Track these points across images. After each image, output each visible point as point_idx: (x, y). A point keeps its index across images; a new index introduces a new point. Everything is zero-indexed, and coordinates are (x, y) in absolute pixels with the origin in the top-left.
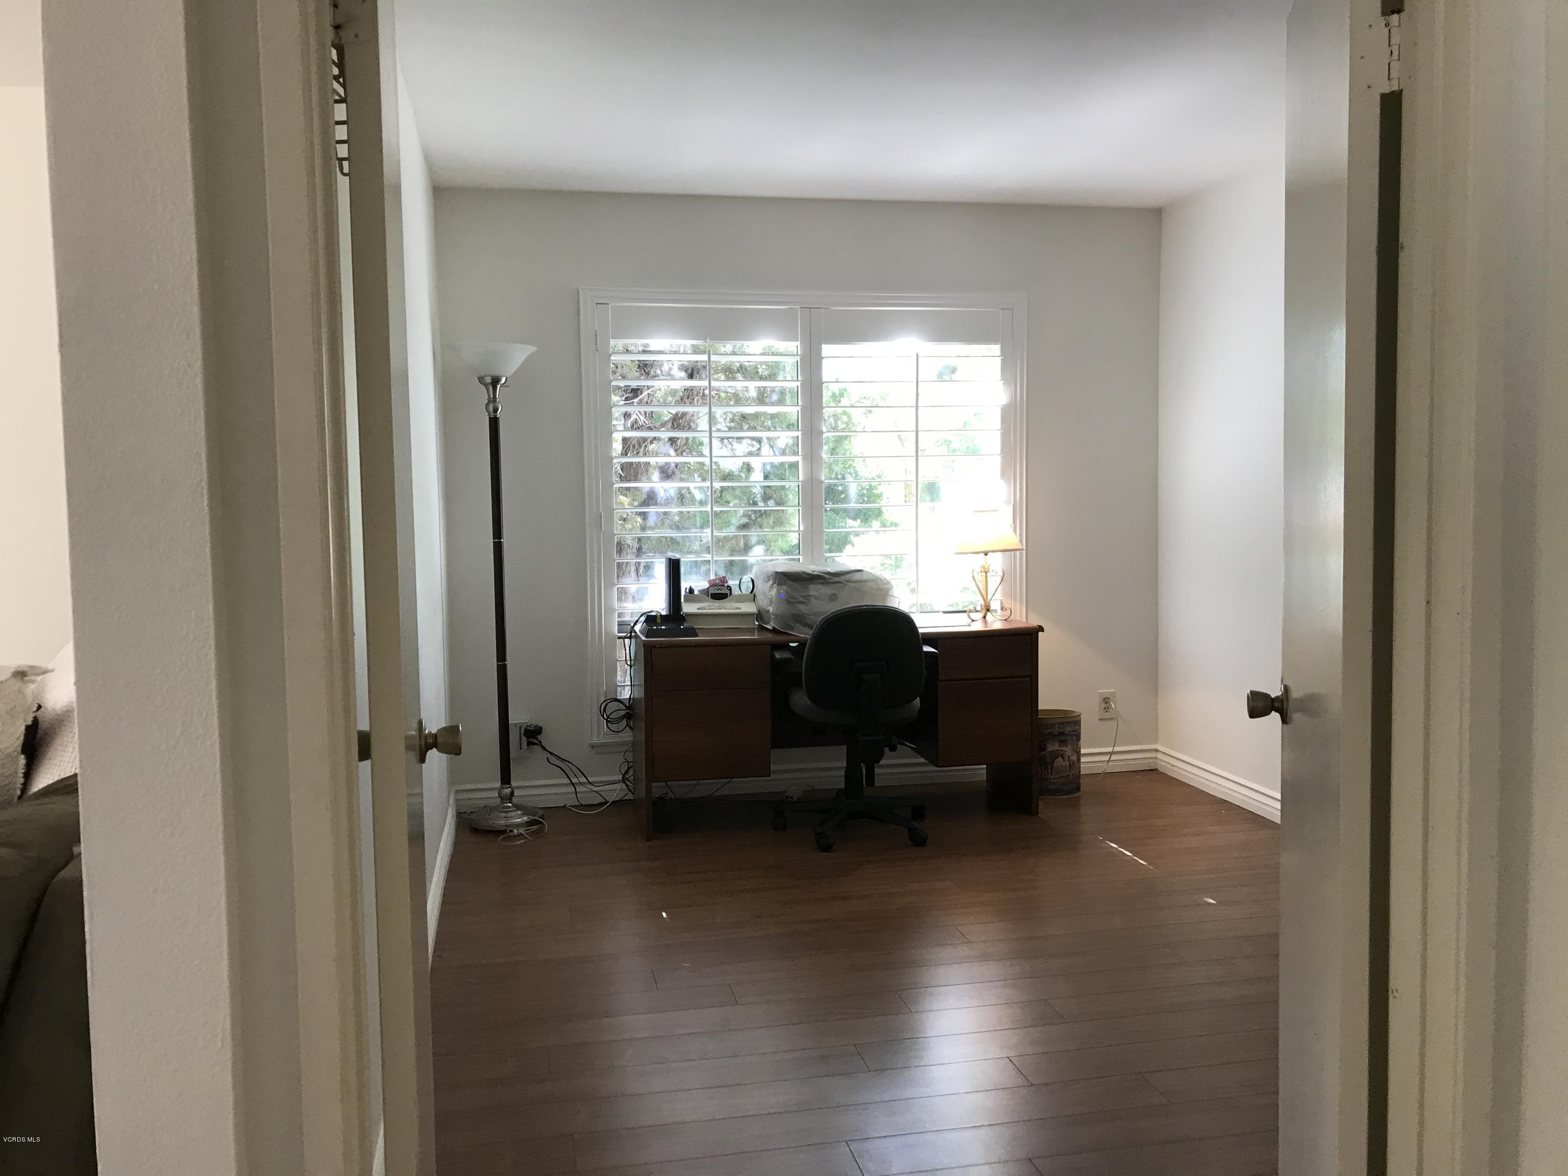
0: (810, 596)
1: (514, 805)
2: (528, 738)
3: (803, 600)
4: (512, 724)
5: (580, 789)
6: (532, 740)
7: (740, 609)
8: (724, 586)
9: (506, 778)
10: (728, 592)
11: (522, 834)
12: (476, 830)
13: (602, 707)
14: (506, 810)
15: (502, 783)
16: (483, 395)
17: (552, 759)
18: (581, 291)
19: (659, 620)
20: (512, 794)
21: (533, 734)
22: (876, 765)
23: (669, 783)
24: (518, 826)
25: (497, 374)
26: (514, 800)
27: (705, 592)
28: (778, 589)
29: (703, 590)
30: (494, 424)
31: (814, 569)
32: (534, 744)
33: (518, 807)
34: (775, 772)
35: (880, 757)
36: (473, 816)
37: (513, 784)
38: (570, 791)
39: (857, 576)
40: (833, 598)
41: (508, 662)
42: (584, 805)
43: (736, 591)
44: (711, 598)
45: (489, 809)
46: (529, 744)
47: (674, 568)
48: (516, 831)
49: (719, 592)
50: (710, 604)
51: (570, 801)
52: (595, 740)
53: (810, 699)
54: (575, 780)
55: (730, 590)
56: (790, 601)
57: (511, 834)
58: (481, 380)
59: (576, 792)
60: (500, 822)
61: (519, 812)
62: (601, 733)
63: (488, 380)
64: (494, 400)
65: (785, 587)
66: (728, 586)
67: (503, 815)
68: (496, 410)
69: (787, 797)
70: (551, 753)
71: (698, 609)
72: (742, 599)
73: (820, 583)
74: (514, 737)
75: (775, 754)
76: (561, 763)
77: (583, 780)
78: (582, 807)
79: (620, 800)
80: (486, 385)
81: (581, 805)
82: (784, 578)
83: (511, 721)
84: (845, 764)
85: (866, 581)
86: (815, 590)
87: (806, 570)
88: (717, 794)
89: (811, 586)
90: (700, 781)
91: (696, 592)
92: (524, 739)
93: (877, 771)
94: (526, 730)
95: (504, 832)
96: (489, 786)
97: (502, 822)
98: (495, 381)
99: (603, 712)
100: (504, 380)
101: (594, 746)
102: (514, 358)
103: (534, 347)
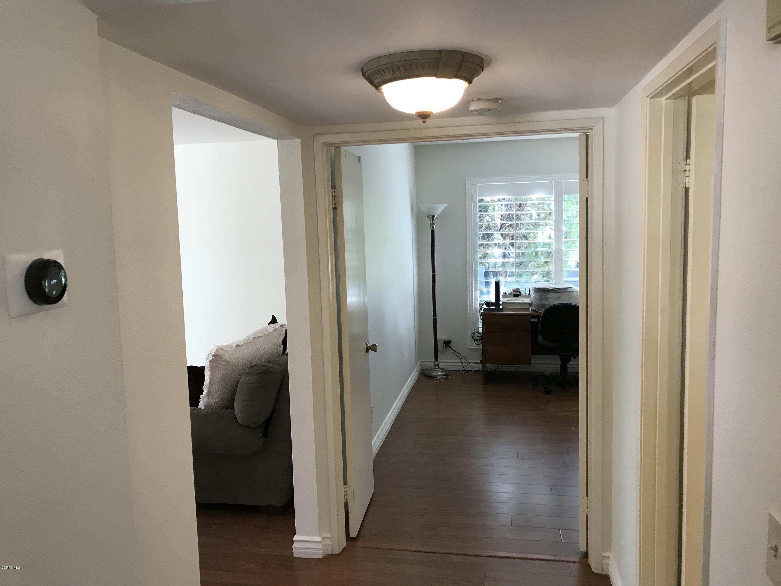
0: (549, 297)
1: (439, 368)
2: (446, 344)
3: (545, 299)
4: (439, 339)
5: (464, 364)
6: (447, 345)
7: (523, 301)
8: (518, 291)
9: (436, 359)
10: (520, 294)
11: (440, 379)
12: (426, 376)
13: (473, 334)
14: (437, 370)
15: (435, 360)
16: (429, 222)
17: (455, 353)
18: (467, 180)
19: (490, 304)
20: (438, 364)
21: (447, 343)
22: (568, 364)
23: (498, 365)
24: (439, 375)
25: (433, 214)
26: (439, 366)
27: (511, 294)
28: (535, 294)
29: (510, 293)
30: (433, 232)
31: (550, 287)
32: (448, 347)
33: (441, 369)
34: (533, 363)
35: (570, 360)
36: (425, 371)
37: (439, 360)
38: (461, 365)
39: (569, 290)
40: (559, 298)
41: (437, 317)
42: (467, 371)
43: (523, 294)
44: (513, 296)
45: (431, 369)
46: (446, 347)
47: (497, 285)
48: (438, 377)
49: (516, 294)
50: (512, 298)
51: (461, 368)
52: (471, 347)
53: (542, 338)
54: (463, 361)
55: (521, 293)
56: (540, 299)
57: (437, 378)
58: (428, 217)
59: (463, 365)
60: (434, 373)
61: (441, 371)
62: (473, 345)
63: (431, 217)
64: (432, 223)
65: (538, 294)
66: (520, 292)
67: (435, 371)
68: (433, 227)
69: (544, 374)
70: (454, 351)
71: (507, 300)
72: (526, 297)
73: (553, 292)
74: (440, 344)
75: (533, 357)
76: (458, 355)
77: (466, 361)
78: (466, 371)
79: (480, 370)
80: (430, 218)
81: (465, 370)
82: (539, 290)
83: (439, 337)
84: (560, 363)
85: (573, 292)
86: (551, 295)
87: (548, 287)
88: (518, 370)
89: (549, 293)
90: (511, 366)
91: (507, 294)
92: (444, 345)
93: (568, 366)
94: (445, 341)
95: (434, 377)
96: (430, 360)
97: (435, 374)
98: (433, 217)
99: (472, 337)
100: (436, 216)
101: (470, 349)
102: (439, 209)
103: (446, 205)
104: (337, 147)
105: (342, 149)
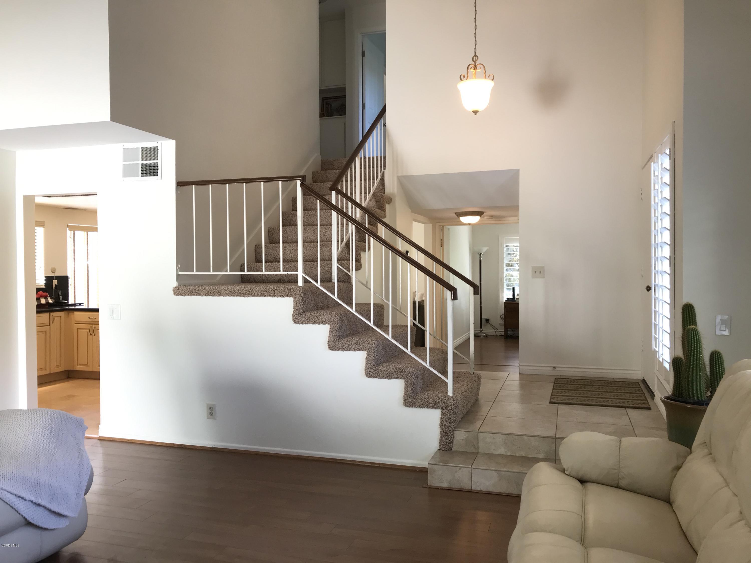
4: (483, 318)
5: (496, 332)
9: (481, 327)
12: (476, 336)
14: (481, 333)
16: (478, 256)
17: (491, 326)
18: (499, 235)
19: (510, 300)
20: (482, 331)
21: (487, 320)
23: (513, 330)
25: (481, 253)
30: (480, 261)
33: (483, 333)
37: (482, 329)
38: (494, 332)
42: (497, 335)
46: (487, 322)
47: (514, 289)
51: (495, 334)
52: (500, 323)
54: (495, 330)
57: (482, 336)
58: (478, 253)
60: (479, 335)
62: (501, 321)
63: (479, 254)
64: (480, 257)
68: (481, 259)
70: (491, 324)
71: (518, 297)
74: (483, 321)
76: (493, 327)
77: (497, 330)
79: (504, 335)
83: (483, 317)
98: (481, 254)
99: (501, 317)
100: (482, 254)
101: (499, 324)
102: (484, 250)
103: (488, 248)
104: (443, 227)
105: (444, 227)
